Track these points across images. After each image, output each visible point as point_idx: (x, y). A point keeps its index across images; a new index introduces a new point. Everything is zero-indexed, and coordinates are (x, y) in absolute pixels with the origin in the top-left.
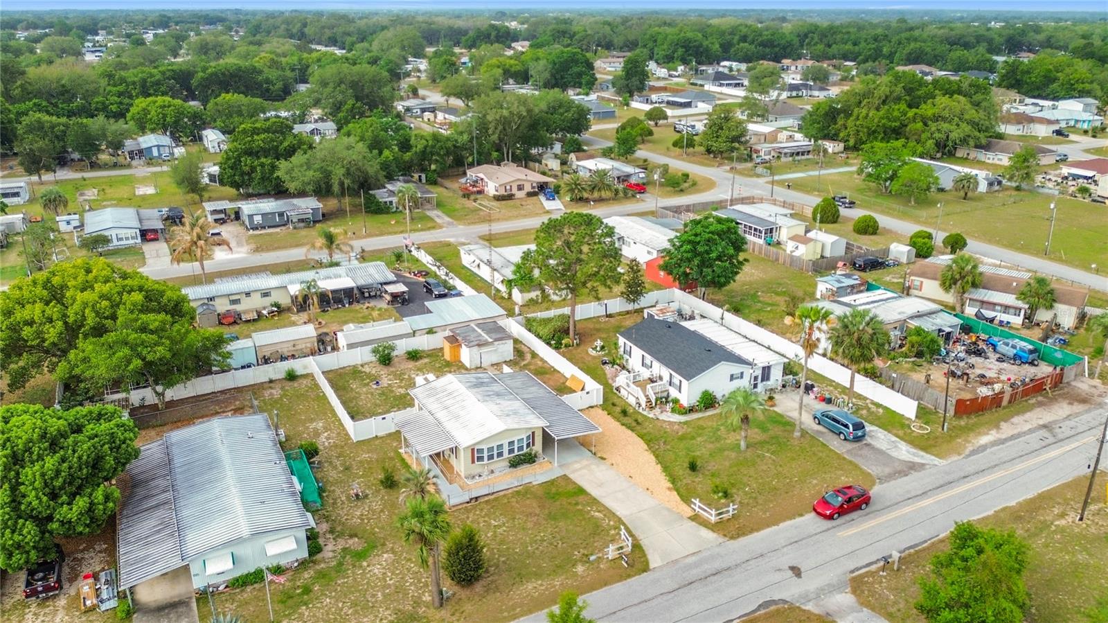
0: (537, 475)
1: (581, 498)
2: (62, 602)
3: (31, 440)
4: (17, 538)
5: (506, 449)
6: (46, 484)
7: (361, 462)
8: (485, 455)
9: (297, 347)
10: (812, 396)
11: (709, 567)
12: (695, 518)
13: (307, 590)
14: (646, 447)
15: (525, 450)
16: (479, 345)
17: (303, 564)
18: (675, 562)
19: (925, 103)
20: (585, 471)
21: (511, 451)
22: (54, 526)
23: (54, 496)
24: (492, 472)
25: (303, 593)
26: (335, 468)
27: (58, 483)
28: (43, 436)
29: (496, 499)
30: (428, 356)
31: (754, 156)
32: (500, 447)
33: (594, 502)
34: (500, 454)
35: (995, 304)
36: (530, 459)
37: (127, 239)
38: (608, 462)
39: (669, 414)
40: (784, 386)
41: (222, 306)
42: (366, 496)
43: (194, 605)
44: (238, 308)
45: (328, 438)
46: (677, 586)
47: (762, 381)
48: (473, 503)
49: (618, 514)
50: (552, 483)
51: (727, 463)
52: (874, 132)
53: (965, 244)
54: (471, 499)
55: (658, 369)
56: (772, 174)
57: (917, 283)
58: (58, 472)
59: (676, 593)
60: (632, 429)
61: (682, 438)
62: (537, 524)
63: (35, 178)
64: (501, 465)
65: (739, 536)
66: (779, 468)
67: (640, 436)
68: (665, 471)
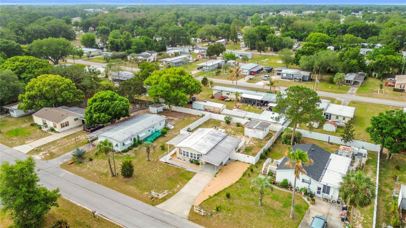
1: (185, 180)
5: (189, 155)
8: (183, 153)
9: (215, 110)
10: (341, 212)
11: (165, 219)
14: (234, 182)
16: (249, 128)
17: (118, 152)
18: (163, 210)
20: (203, 176)
21: (191, 157)
24: (185, 160)
26: (165, 139)
29: (171, 166)
32: (187, 153)
33: (185, 183)
36: (197, 163)
37: (245, 73)
38: (214, 178)
40: (337, 202)
41: (224, 94)
43: (96, 147)
44: (229, 96)
54: (166, 163)
59: (145, 215)
60: (244, 175)
62: (163, 177)
63: (259, 53)
64: (188, 159)
65: (193, 221)
66: (256, 219)
67: (240, 179)
68: (221, 191)
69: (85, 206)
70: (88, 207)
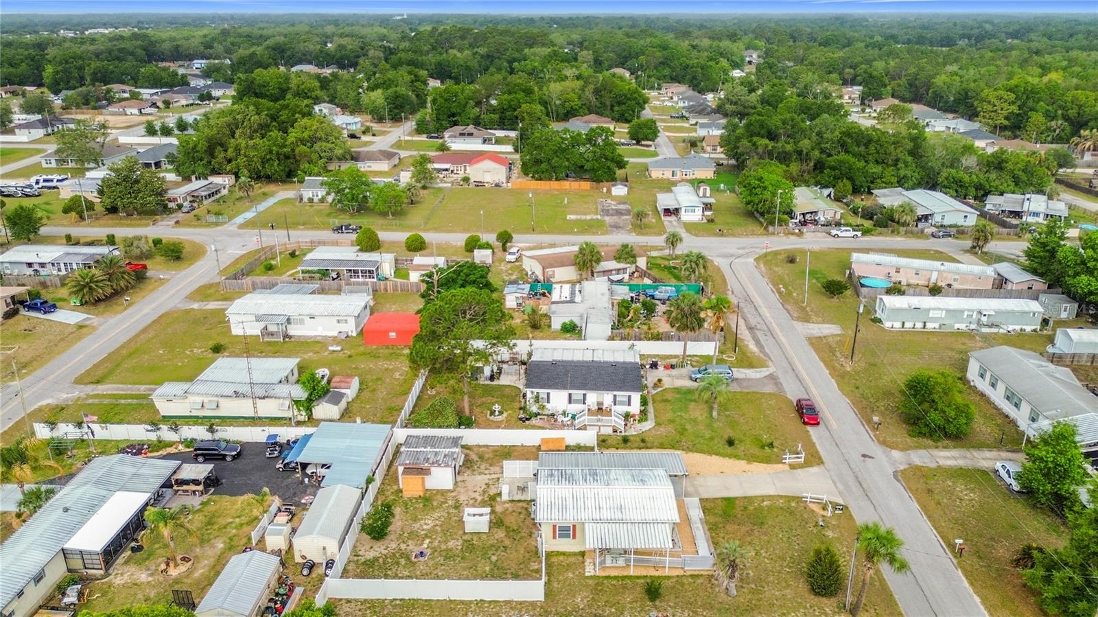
0: (689, 512)
1: (739, 503)
10: (661, 368)
11: (852, 483)
12: (793, 467)
14: (682, 451)
18: (841, 493)
19: (292, 126)
31: (171, 205)
33: (749, 499)
35: (611, 271)
38: (693, 475)
46: (869, 502)
50: (707, 509)
52: (268, 160)
53: (512, 238)
55: (593, 398)
56: (230, 219)
57: (550, 273)
60: (650, 447)
65: (821, 459)
69: (965, 587)
70: (962, 582)
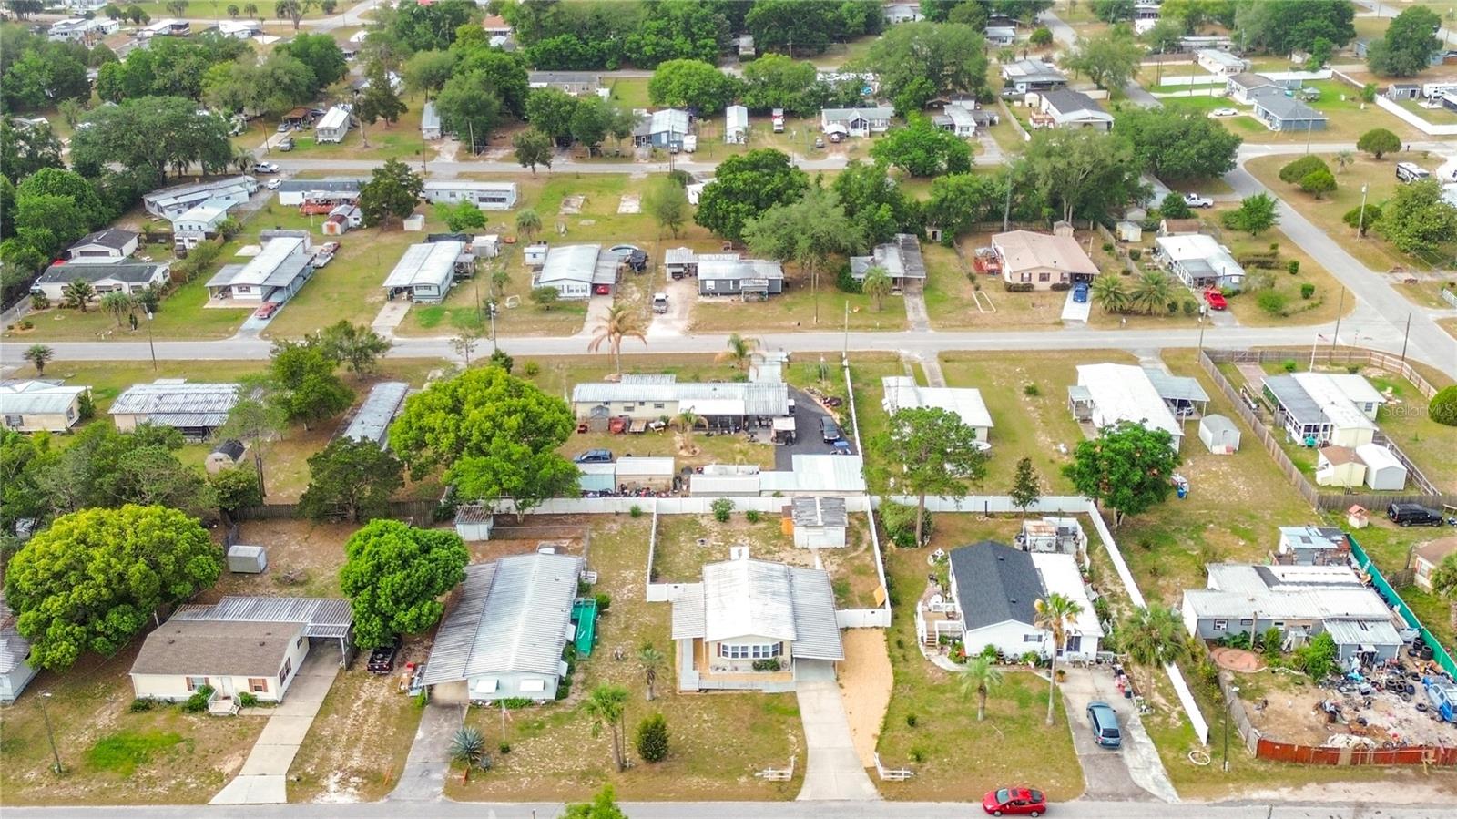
0: (769, 683)
1: (791, 719)
2: (389, 680)
3: (390, 557)
4: (369, 627)
5: (750, 652)
6: (394, 593)
7: (641, 624)
8: (730, 652)
9: (654, 482)
10: (1117, 682)
12: (871, 770)
13: (541, 726)
14: (890, 686)
15: (771, 657)
16: (806, 526)
17: (549, 704)
18: (821, 801)
20: (815, 694)
21: (756, 655)
22: (393, 624)
23: (397, 602)
24: (736, 668)
25: (538, 727)
26: (618, 623)
27: (401, 593)
28: (400, 555)
29: (722, 696)
30: (769, 520)
32: (744, 648)
33: (800, 726)
34: (744, 655)
36: (775, 667)
38: (843, 691)
39: (946, 658)
40: (1099, 662)
41: (616, 411)
42: (625, 659)
43: (466, 711)
45: (629, 591)
47: (1069, 649)
48: (702, 693)
49: (809, 744)
50: (778, 696)
51: (951, 729)
54: (700, 690)
55: (958, 606)
58: (402, 585)
60: (894, 663)
61: (935, 689)
62: (738, 729)
64: (745, 664)
66: (997, 750)
67: (895, 674)
68: (886, 717)
